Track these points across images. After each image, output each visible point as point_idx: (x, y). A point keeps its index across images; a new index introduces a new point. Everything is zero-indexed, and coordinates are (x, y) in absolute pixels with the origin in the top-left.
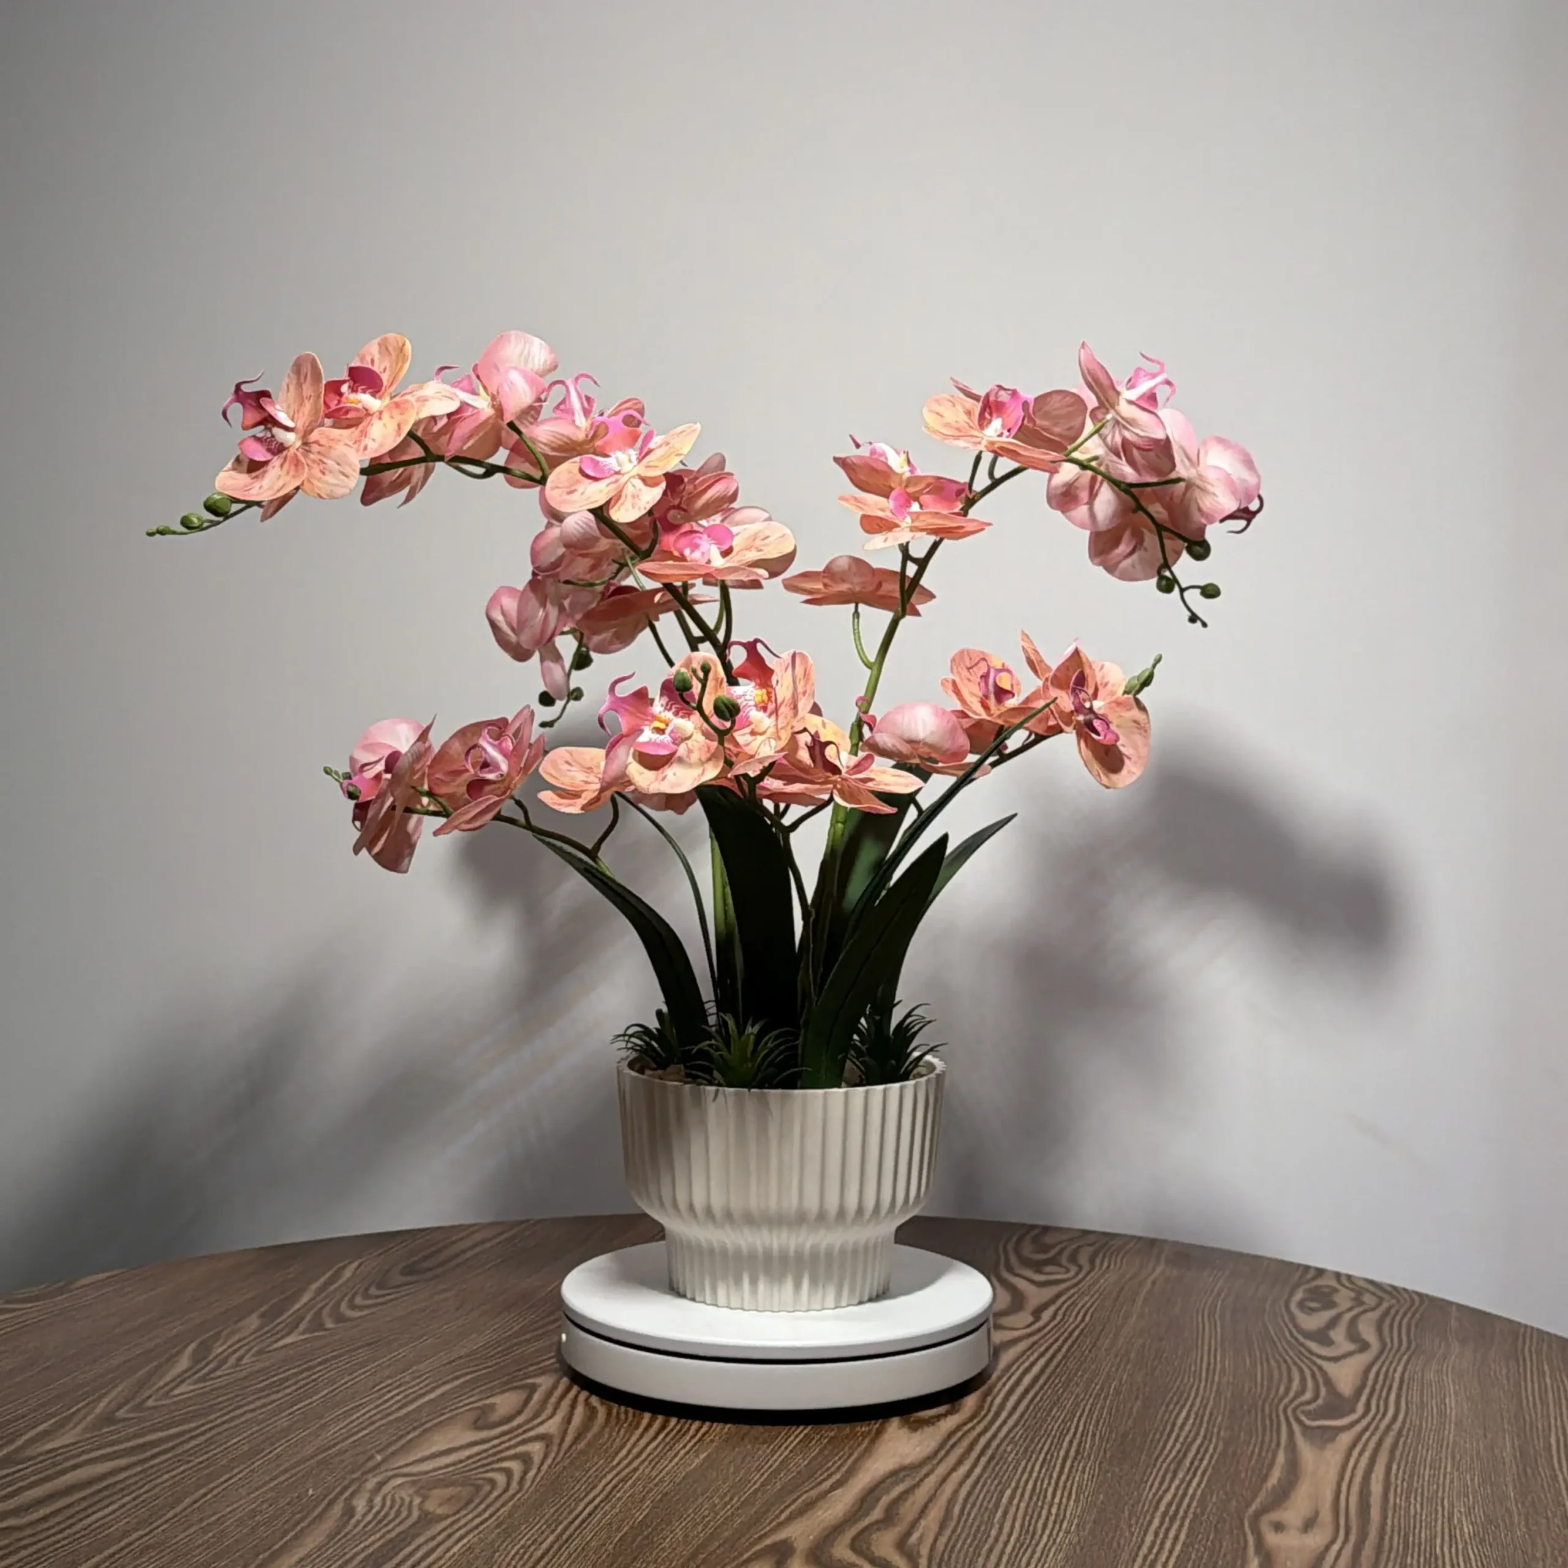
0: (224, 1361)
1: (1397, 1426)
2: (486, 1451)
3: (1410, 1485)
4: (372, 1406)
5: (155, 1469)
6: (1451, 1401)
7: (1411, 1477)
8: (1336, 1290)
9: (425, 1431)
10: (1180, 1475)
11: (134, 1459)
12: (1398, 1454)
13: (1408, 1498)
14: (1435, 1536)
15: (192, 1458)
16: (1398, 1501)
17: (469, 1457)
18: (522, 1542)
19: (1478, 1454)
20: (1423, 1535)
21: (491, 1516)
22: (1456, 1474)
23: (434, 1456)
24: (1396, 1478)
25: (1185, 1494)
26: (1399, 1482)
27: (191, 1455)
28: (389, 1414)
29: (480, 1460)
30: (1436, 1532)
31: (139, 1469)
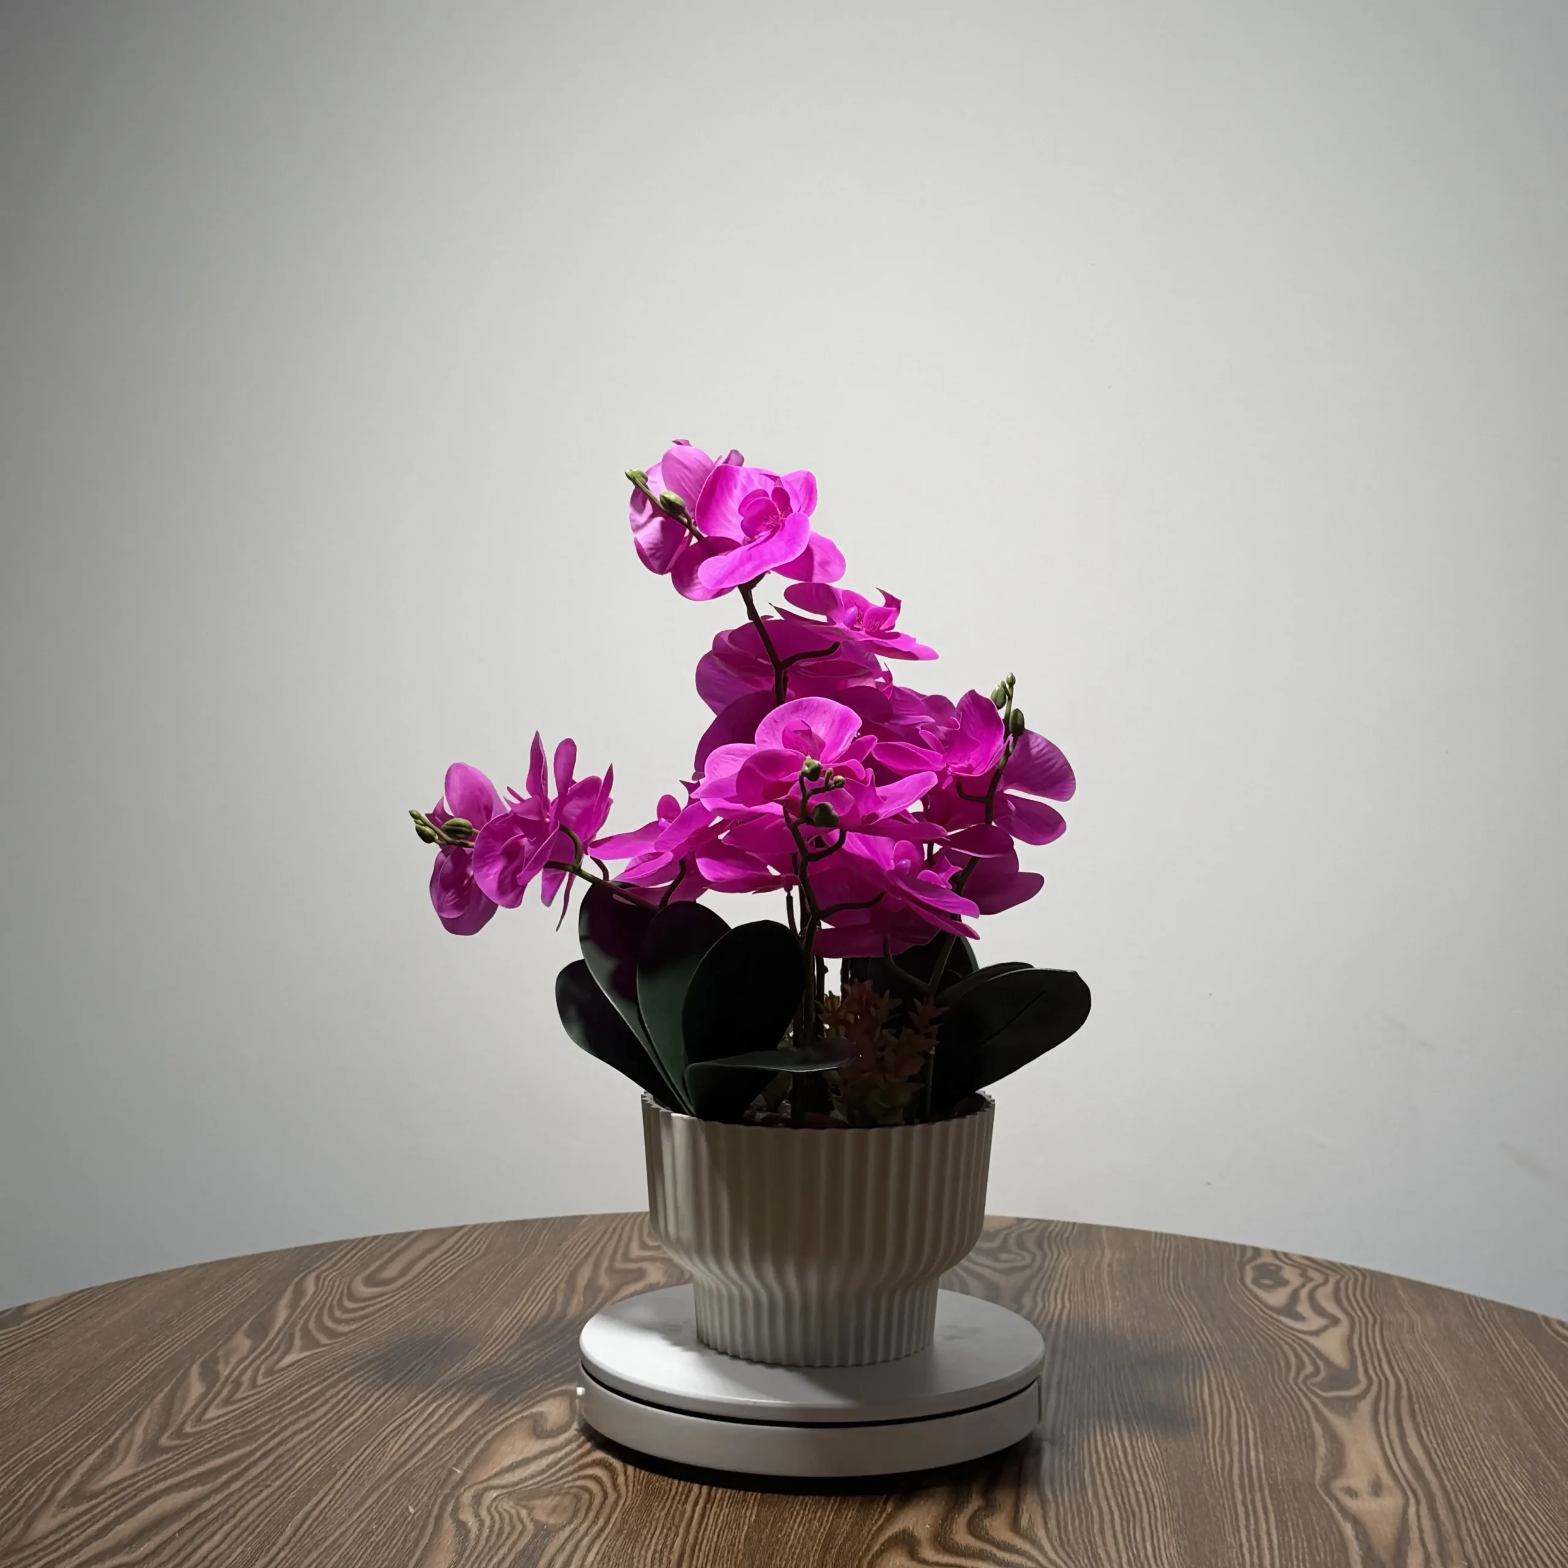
0: (238, 1384)
1: (1404, 1393)
2: (561, 1459)
3: (1447, 1448)
4: (420, 1421)
5: (236, 1497)
6: (1439, 1368)
7: (1443, 1441)
8: (1279, 1268)
9: (490, 1443)
10: (1236, 1449)
11: (208, 1487)
12: (1419, 1419)
13: (1451, 1461)
14: (1496, 1495)
15: (268, 1483)
16: (1443, 1463)
17: (549, 1467)
18: (653, 1547)
19: (1491, 1417)
20: (1483, 1493)
21: (606, 1523)
22: (1481, 1435)
23: (512, 1467)
24: (1432, 1443)
25: (1250, 1467)
26: (1435, 1445)
27: (265, 1480)
28: (443, 1427)
29: (561, 1469)
30: (1493, 1490)
31: (219, 1497)
